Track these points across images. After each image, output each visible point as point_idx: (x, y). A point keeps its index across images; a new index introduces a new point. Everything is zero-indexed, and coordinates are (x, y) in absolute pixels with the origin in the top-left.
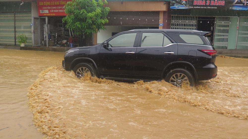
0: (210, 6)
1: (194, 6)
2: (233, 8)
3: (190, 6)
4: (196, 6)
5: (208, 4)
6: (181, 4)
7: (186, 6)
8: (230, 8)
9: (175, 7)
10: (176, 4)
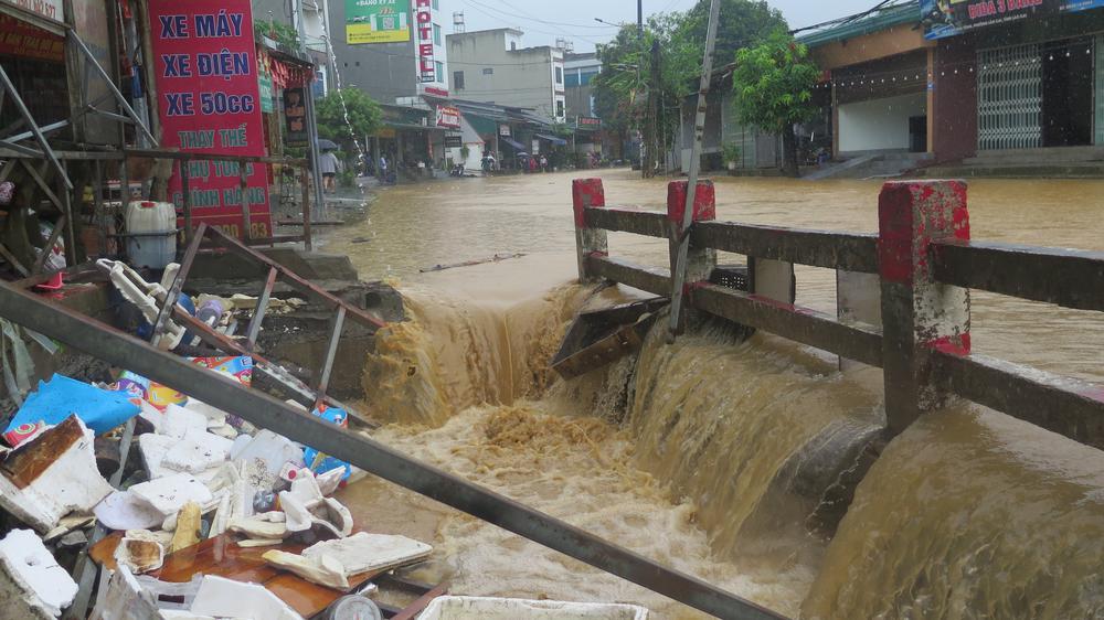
0: (1007, 13)
1: (972, 22)
2: (1068, 7)
3: (963, 24)
4: (978, 20)
5: (1002, 9)
6: (943, 22)
7: (956, 26)
8: (1061, 8)
9: (934, 35)
10: (934, 26)
